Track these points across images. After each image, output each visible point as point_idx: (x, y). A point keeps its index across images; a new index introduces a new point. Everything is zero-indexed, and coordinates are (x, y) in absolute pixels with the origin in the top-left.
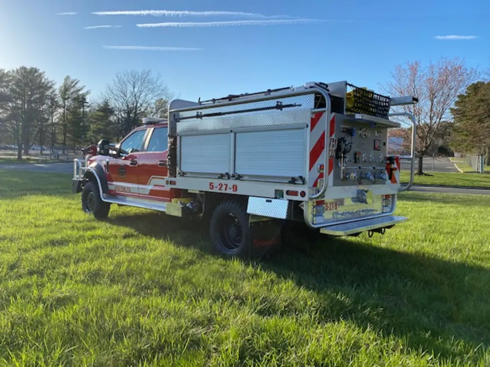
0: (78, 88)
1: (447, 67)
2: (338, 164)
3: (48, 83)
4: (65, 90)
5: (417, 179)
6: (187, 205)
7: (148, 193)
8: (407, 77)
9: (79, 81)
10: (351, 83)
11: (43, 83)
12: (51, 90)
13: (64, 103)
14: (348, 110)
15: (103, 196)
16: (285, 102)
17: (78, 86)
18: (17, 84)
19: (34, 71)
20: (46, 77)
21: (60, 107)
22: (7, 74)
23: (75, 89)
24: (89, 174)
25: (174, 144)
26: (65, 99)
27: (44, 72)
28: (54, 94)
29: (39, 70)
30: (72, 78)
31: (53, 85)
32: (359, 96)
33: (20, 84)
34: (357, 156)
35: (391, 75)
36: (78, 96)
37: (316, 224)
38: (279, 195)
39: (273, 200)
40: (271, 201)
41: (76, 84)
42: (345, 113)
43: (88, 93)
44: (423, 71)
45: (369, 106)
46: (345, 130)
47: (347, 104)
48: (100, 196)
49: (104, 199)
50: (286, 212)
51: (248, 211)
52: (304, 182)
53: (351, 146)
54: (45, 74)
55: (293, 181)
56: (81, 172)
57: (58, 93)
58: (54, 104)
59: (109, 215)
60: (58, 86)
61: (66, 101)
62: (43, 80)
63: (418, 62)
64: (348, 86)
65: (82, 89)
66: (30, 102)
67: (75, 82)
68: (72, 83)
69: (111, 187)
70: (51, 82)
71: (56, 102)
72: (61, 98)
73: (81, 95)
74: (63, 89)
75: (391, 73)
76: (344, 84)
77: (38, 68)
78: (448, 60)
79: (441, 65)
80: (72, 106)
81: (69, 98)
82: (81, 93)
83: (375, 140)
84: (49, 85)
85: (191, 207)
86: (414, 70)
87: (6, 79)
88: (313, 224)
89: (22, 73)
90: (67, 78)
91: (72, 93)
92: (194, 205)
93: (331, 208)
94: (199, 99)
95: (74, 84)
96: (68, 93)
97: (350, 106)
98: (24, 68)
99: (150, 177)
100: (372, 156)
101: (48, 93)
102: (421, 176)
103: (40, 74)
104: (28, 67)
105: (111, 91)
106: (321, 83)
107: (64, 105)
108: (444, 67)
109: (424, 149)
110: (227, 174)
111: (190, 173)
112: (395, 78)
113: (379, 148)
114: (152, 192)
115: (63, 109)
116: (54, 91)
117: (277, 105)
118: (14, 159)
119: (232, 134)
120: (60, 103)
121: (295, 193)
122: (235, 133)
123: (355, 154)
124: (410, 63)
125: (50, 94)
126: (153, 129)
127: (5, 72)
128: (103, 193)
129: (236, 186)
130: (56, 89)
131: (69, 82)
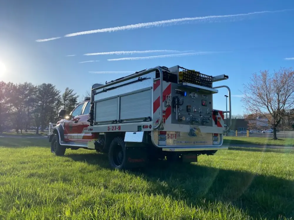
0: (72, 95)
1: (285, 73)
2: (174, 111)
3: (57, 92)
4: (66, 95)
5: (273, 142)
6: (98, 142)
7: (82, 138)
8: (261, 80)
9: (73, 90)
10: (181, 67)
11: (54, 92)
12: (58, 96)
13: (65, 102)
14: (180, 81)
15: (61, 142)
16: (143, 77)
17: (73, 93)
18: (40, 93)
19: (50, 85)
20: (56, 89)
21: (62, 104)
22: (35, 87)
23: (71, 95)
24: (55, 131)
25: (93, 107)
26: (65, 100)
27: (55, 86)
28: (60, 97)
29: (52, 85)
30: (70, 89)
31: (59, 93)
32: (187, 74)
33: (42, 93)
34: (189, 108)
35: (250, 79)
36: (73, 98)
37: (160, 145)
38: (139, 129)
39: (137, 132)
40: (135, 133)
41: (72, 92)
42: (178, 83)
43: (78, 96)
44: (271, 76)
45: (195, 80)
46: (178, 92)
47: (179, 78)
48: (59, 142)
49: (61, 143)
50: (142, 138)
51: (125, 141)
52: (151, 120)
53: (183, 101)
54: (55, 87)
55: (145, 120)
56: (52, 130)
57: (62, 97)
58: (59, 104)
59: (65, 154)
60: (62, 94)
61: (66, 101)
62: (54, 90)
63: (267, 71)
64: (180, 68)
65: (74, 95)
66: (46, 102)
67: (72, 90)
68: (70, 91)
69: (66, 137)
70: (59, 91)
71: (61, 102)
72: (63, 100)
73: (74, 98)
74: (64, 95)
75: (250, 78)
76: (177, 67)
77: (52, 84)
78: (285, 69)
79: (281, 71)
80: (69, 104)
81: (67, 100)
82: (74, 96)
83: (202, 100)
84: (57, 93)
85: (99, 143)
86: (264, 75)
87: (35, 90)
88: (158, 145)
89: (43, 87)
90: (67, 89)
91: (69, 97)
92: (101, 141)
93: (172, 137)
94: (106, 82)
95: (71, 92)
96: (67, 97)
97: (181, 79)
98: (44, 84)
99: (83, 129)
100: (201, 109)
101: (56, 97)
102: (276, 140)
103: (53, 88)
104: (47, 84)
105: (89, 94)
106: (163, 67)
107: (64, 103)
108: (283, 73)
109: (276, 124)
110: (116, 120)
111: (99, 122)
112: (253, 81)
113: (206, 105)
114: (84, 137)
115: (64, 106)
116: (60, 96)
117: (139, 79)
118: (34, 134)
119: (119, 98)
120: (62, 103)
121: (147, 127)
122: (120, 97)
123: (187, 106)
124: (262, 71)
125: (57, 98)
126: (87, 102)
127: (35, 86)
128: (61, 140)
129: (120, 127)
130: (61, 95)
131: (68, 91)
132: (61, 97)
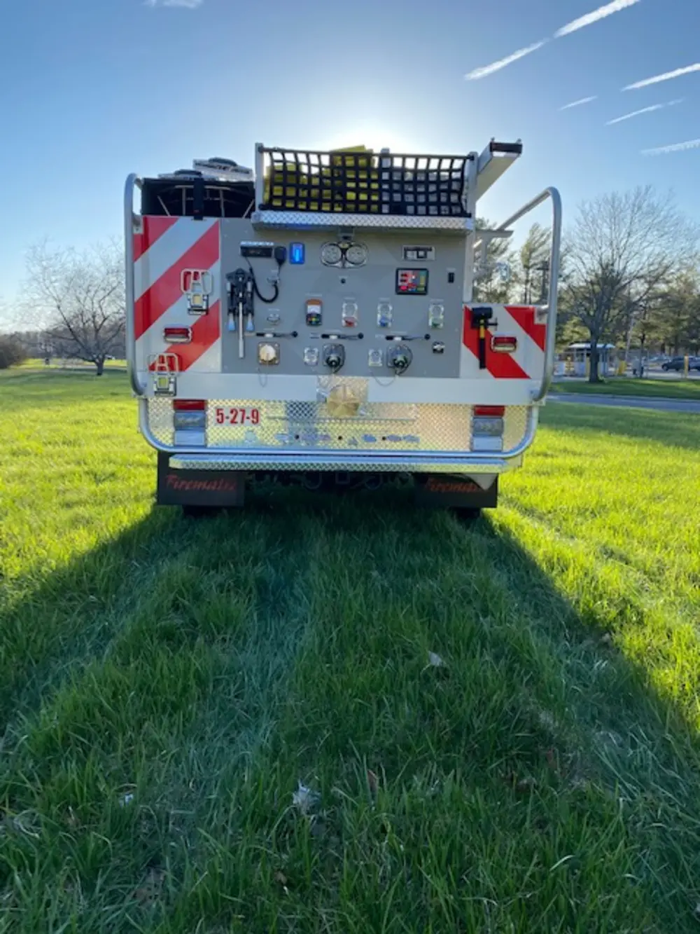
2: (228, 325)
4: (530, 249)
12: (506, 254)
13: (527, 274)
21: (518, 281)
26: (527, 267)
28: (511, 259)
34: (310, 309)
46: (253, 252)
53: (276, 286)
60: (517, 246)
61: (531, 271)
68: (542, 235)
71: (515, 275)
72: (521, 267)
74: (525, 250)
80: (541, 280)
81: (534, 265)
83: (398, 271)
91: (540, 255)
93: (238, 420)
96: (534, 255)
101: (498, 260)
107: (526, 278)
113: (420, 289)
115: (524, 286)
116: (510, 256)
120: (520, 276)
123: (306, 305)
125: (505, 261)
130: (515, 252)
131: (537, 235)
132: (517, 257)
